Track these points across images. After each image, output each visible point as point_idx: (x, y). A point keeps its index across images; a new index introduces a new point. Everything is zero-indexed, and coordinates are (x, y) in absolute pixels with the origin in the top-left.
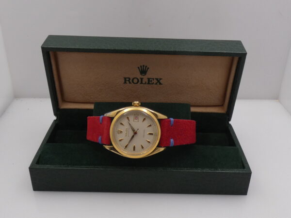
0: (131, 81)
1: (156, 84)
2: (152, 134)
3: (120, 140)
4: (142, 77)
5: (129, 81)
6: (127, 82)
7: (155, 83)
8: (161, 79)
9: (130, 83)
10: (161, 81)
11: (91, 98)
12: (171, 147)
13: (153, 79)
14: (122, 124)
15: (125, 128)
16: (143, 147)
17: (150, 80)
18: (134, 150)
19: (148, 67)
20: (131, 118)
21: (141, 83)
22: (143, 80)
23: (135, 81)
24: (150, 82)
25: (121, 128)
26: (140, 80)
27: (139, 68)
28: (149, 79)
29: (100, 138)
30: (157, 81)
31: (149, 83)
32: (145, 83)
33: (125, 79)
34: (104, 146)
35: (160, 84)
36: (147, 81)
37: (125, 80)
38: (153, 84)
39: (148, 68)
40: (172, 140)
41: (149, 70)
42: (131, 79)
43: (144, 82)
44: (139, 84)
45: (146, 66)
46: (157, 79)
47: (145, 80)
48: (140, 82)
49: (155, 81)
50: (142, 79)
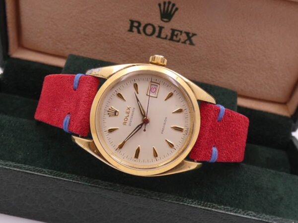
0: (141, 29)
1: (184, 42)
2: (180, 130)
3: (111, 131)
4: (162, 24)
5: (138, 28)
6: (135, 30)
7: (182, 40)
8: (194, 35)
9: (139, 32)
10: (194, 39)
11: (67, 49)
12: (212, 163)
13: (181, 32)
14: (120, 96)
15: (126, 106)
16: (156, 155)
17: (176, 33)
18: (137, 156)
19: (177, 6)
20: (143, 87)
21: (159, 36)
22: (163, 31)
23: (149, 30)
24: (175, 38)
25: (117, 105)
26: (157, 30)
27: (160, 5)
28: (173, 31)
29: (67, 119)
30: (186, 38)
31: (171, 39)
32: (166, 38)
33: (132, 22)
34: (74, 137)
35: (191, 44)
36: (169, 35)
37: (132, 26)
38: (178, 41)
39: (177, 9)
40: (215, 150)
41: (176, 13)
42: (143, 25)
43: (163, 35)
44: (154, 36)
45: (174, 5)
46: (187, 34)
47: (167, 32)
48: (156, 34)
49: (183, 37)
50: (161, 28)
